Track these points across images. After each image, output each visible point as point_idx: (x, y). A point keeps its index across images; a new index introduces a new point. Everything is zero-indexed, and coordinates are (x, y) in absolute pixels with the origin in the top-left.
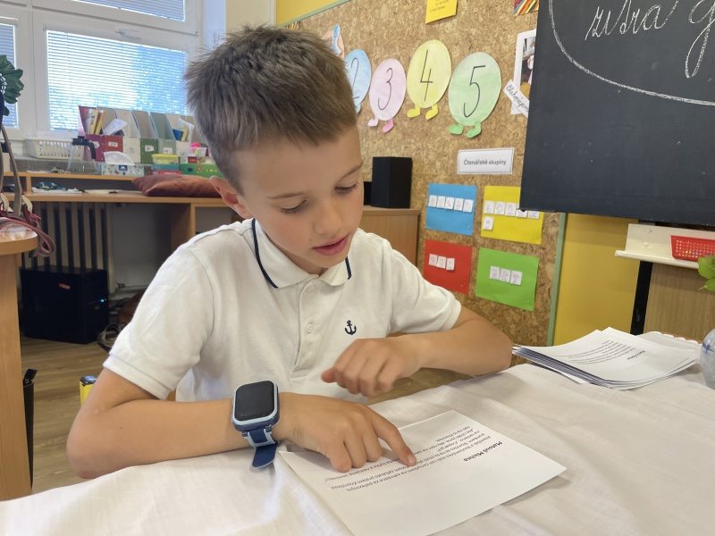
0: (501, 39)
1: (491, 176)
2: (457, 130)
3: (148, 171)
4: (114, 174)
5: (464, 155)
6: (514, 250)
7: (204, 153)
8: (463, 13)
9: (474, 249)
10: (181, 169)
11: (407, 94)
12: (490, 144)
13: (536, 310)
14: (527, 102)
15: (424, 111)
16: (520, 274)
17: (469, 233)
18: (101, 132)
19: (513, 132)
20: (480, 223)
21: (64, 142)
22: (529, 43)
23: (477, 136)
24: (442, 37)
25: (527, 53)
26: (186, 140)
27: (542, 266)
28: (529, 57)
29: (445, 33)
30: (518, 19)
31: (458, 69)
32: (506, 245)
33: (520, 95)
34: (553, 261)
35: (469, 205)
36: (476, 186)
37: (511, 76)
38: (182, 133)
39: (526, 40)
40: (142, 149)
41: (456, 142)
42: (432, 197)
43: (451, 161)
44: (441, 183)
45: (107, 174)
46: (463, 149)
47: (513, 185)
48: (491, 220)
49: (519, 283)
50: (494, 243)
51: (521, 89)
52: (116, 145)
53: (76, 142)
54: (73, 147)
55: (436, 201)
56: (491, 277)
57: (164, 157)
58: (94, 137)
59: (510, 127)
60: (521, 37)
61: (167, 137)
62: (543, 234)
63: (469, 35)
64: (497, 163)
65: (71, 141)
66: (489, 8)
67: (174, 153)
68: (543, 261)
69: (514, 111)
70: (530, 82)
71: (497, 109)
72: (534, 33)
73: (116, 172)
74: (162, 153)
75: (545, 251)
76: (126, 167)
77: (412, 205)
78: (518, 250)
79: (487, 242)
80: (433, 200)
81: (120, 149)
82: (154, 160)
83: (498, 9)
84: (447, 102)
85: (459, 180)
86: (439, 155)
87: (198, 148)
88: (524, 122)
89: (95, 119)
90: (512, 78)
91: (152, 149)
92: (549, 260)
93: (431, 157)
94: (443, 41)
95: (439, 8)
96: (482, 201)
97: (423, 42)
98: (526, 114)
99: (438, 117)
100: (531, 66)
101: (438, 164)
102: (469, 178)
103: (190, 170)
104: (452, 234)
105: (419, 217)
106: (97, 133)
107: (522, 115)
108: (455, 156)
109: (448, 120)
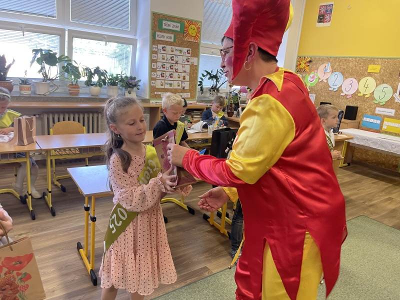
0: (394, 82)
1: (387, 115)
2: (376, 102)
5: (377, 109)
8: (382, 73)
11: (358, 89)
15: (364, 95)
17: (378, 129)
20: (382, 127)
23: (383, 105)
24: (374, 77)
31: (379, 87)
32: (390, 133)
33: (398, 97)
35: (379, 122)
36: (382, 118)
37: (396, 93)
41: (375, 105)
43: (373, 110)
44: (369, 115)
46: (378, 107)
48: (386, 126)
50: (386, 132)
55: (365, 119)
59: (394, 105)
63: (383, 79)
64: (389, 113)
69: (396, 101)
71: (390, 99)
77: (357, 120)
84: (373, 94)
85: (376, 115)
86: (369, 108)
88: (399, 104)
93: (366, 108)
95: (373, 69)
96: (383, 121)
97: (366, 76)
99: (370, 97)
101: (368, 110)
102: (380, 115)
104: (371, 129)
105: (359, 123)
107: (398, 102)
108: (375, 108)
109: (374, 99)
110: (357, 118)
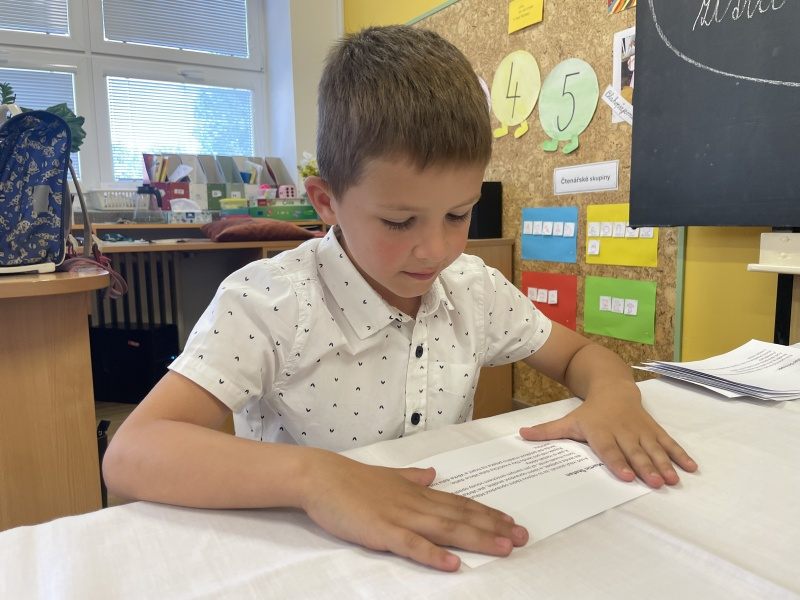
0: (596, 41)
1: (593, 194)
2: (551, 146)
3: (216, 217)
4: (181, 222)
5: (560, 173)
6: (627, 276)
7: (274, 194)
8: (550, 18)
9: (580, 278)
10: (251, 213)
12: (590, 159)
13: (657, 342)
14: (630, 109)
15: (512, 129)
16: (635, 303)
17: (572, 259)
18: (167, 180)
19: (616, 143)
20: (584, 249)
21: (129, 192)
22: (628, 42)
23: (575, 151)
24: (529, 46)
25: (626, 54)
26: (255, 183)
27: (661, 292)
28: (629, 58)
29: (531, 42)
30: (613, 18)
31: (548, 80)
32: (616, 271)
33: (621, 100)
34: (673, 286)
36: (576, 207)
37: (610, 81)
38: (250, 175)
39: (624, 40)
40: (210, 195)
41: (550, 160)
42: (526, 223)
43: (547, 182)
44: (537, 206)
45: (174, 223)
46: (559, 166)
47: (619, 202)
48: (597, 243)
49: (634, 313)
50: (602, 270)
51: (622, 94)
52: (182, 192)
53: (141, 191)
54: (138, 196)
55: (532, 228)
56: (601, 307)
57: (233, 201)
58: (160, 185)
59: (612, 138)
60: (618, 37)
61: (235, 180)
62: (659, 254)
63: (558, 41)
64: (600, 179)
65: (137, 189)
66: (580, 9)
67: (243, 196)
68: (661, 285)
69: (616, 119)
70: (632, 85)
71: (595, 119)
72: (632, 31)
73: (184, 221)
74: (230, 197)
75: (662, 274)
76: (193, 214)
77: (504, 234)
78: (630, 275)
79: (594, 269)
80: (528, 227)
81: (187, 195)
82: (222, 206)
83: (590, 9)
84: (537, 117)
85: (557, 201)
86: (533, 176)
87: (267, 190)
88: (628, 131)
89: (160, 167)
90: (611, 83)
91: (219, 194)
92: (668, 284)
93: (523, 179)
94: (529, 51)
95: (522, 16)
96: (585, 223)
97: (507, 53)
98: (630, 122)
99: (529, 133)
100: (632, 67)
101: (532, 186)
102: (569, 198)
103: (260, 214)
104: (553, 263)
105: (513, 247)
106: (163, 180)
107: (625, 123)
108: (550, 176)
109: (540, 136)
110: (505, 228)
